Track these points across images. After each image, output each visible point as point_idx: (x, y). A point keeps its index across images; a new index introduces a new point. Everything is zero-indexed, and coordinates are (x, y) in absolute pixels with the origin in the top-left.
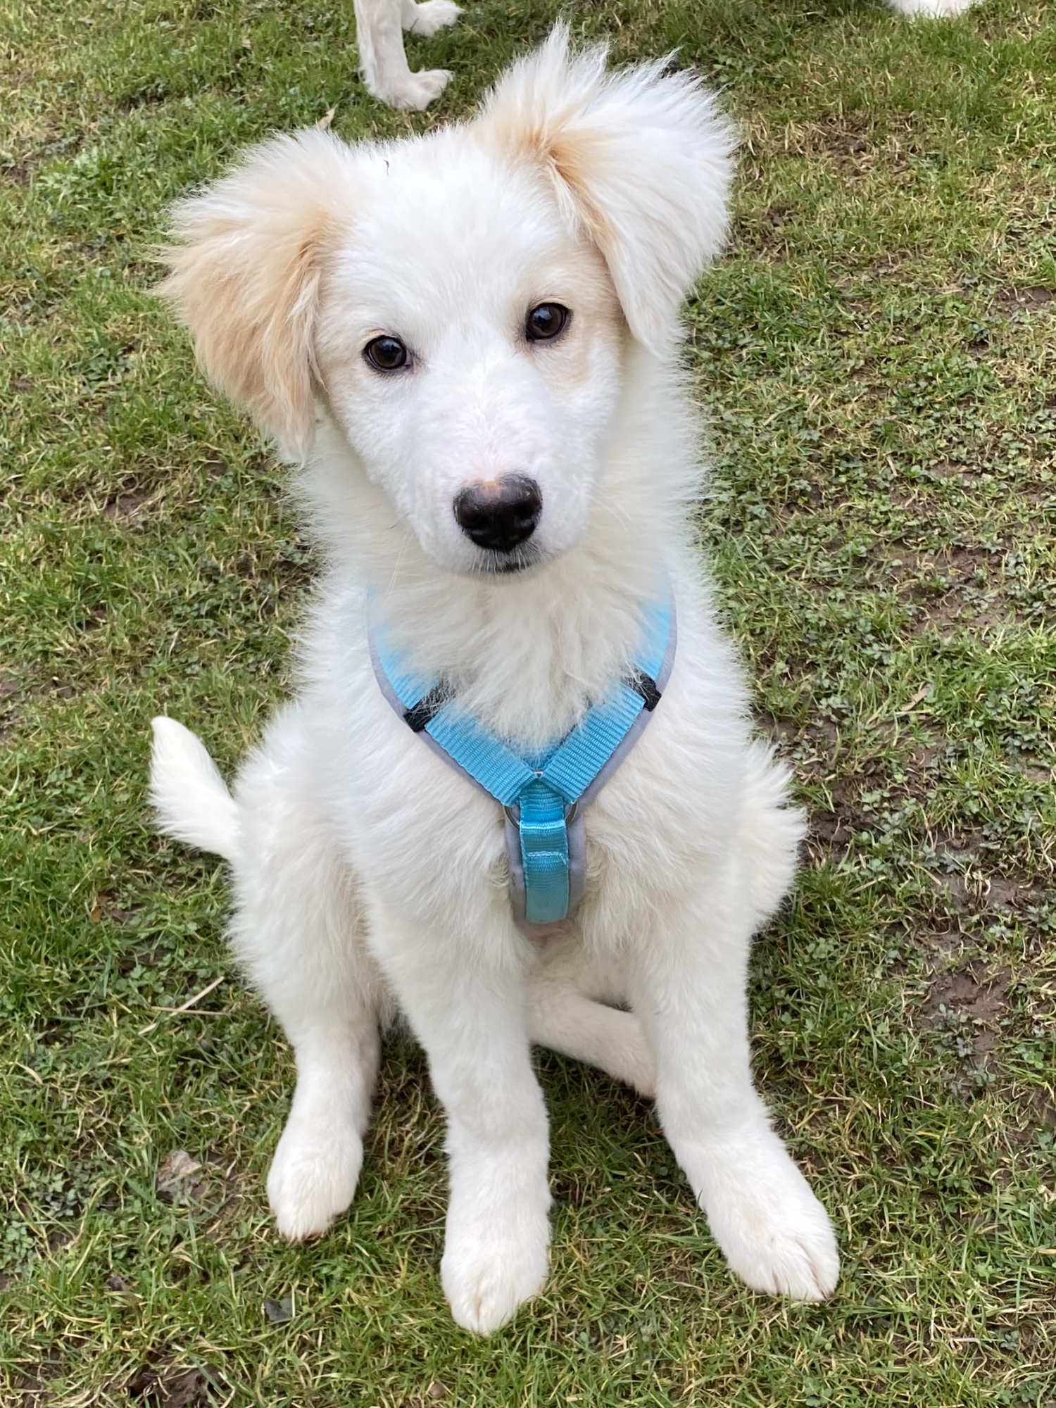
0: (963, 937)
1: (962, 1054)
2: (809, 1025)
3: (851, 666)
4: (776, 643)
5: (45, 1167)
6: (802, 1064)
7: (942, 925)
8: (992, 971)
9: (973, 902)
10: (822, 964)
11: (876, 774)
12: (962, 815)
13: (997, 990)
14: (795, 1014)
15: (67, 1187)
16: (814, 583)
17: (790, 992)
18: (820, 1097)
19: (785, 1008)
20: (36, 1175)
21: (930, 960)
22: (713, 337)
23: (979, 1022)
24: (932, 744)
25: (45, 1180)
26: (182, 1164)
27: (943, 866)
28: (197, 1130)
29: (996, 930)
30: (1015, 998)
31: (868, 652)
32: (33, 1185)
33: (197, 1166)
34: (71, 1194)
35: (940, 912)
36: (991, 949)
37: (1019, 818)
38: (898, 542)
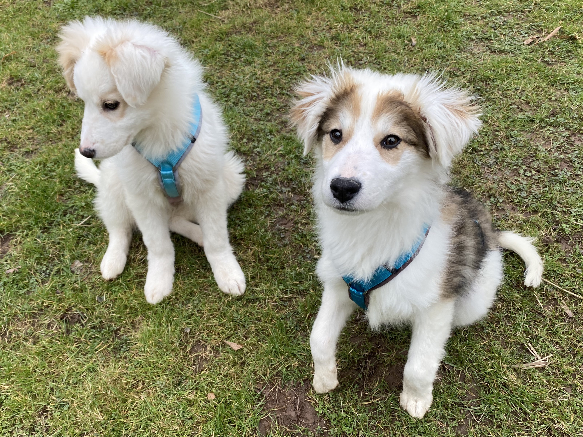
0: (285, 209)
1: (282, 236)
2: (244, 229)
3: (263, 141)
4: (244, 134)
5: (41, 264)
6: (242, 239)
7: (281, 206)
8: (291, 217)
9: (289, 200)
10: (249, 214)
11: (267, 168)
12: (288, 179)
13: (292, 222)
14: (241, 227)
15: (47, 269)
16: (256, 119)
17: (240, 221)
18: (246, 247)
19: (239, 225)
20: (39, 266)
21: (277, 214)
22: (234, 55)
23: (287, 229)
24: (282, 161)
25: (41, 267)
26: (78, 264)
27: (282, 191)
28: (82, 255)
29: (293, 207)
30: (296, 223)
31: (268, 137)
32: (38, 269)
33: (82, 264)
34: (48, 271)
35: (280, 202)
36: (291, 211)
37: (301, 180)
38: (278, 110)
